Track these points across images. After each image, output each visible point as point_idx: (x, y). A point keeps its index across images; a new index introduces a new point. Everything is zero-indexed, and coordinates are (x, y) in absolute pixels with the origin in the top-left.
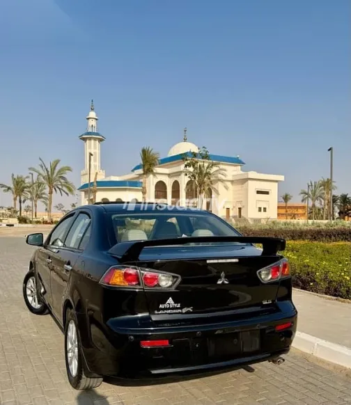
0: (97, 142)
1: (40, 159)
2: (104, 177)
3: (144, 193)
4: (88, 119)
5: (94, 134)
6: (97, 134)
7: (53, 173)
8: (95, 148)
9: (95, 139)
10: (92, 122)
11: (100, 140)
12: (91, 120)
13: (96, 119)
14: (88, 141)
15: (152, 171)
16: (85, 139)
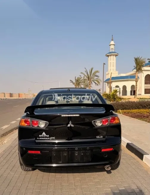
0: (114, 56)
1: (85, 68)
2: (117, 75)
3: (136, 82)
4: (110, 45)
5: (113, 52)
6: (115, 53)
7: (91, 75)
8: (113, 60)
9: (113, 55)
10: (112, 47)
11: (116, 55)
12: (111, 45)
13: (114, 45)
14: (110, 57)
15: (141, 69)
16: (108, 56)
